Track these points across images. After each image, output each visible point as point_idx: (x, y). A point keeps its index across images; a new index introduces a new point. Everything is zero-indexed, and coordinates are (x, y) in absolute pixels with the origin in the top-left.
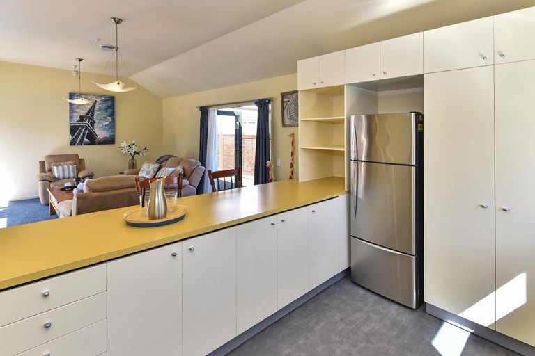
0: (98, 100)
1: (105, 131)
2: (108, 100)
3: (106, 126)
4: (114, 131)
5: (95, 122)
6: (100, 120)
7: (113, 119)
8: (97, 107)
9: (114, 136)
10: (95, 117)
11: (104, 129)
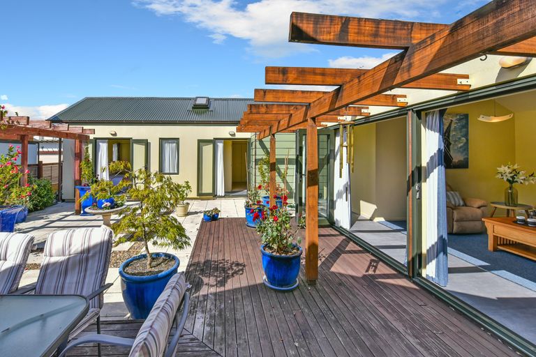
0: (454, 119)
1: (460, 154)
2: (463, 119)
3: (461, 147)
4: (467, 154)
5: (450, 144)
6: (455, 141)
7: (467, 140)
8: (453, 126)
9: (468, 158)
10: (451, 138)
11: (459, 151)
